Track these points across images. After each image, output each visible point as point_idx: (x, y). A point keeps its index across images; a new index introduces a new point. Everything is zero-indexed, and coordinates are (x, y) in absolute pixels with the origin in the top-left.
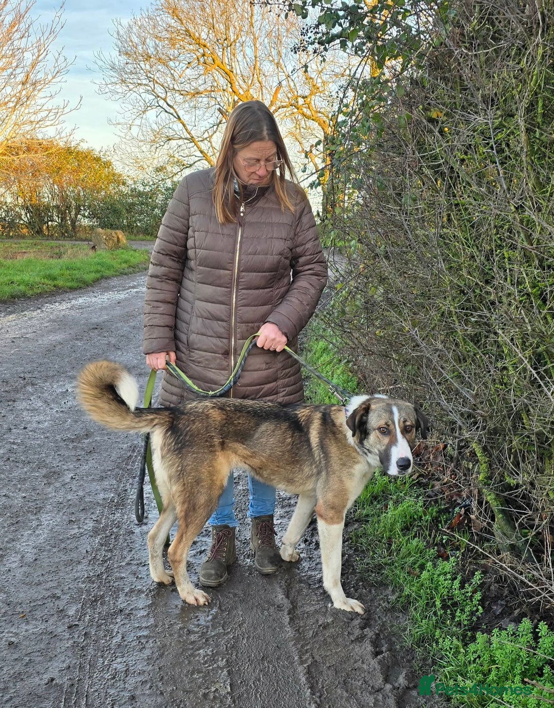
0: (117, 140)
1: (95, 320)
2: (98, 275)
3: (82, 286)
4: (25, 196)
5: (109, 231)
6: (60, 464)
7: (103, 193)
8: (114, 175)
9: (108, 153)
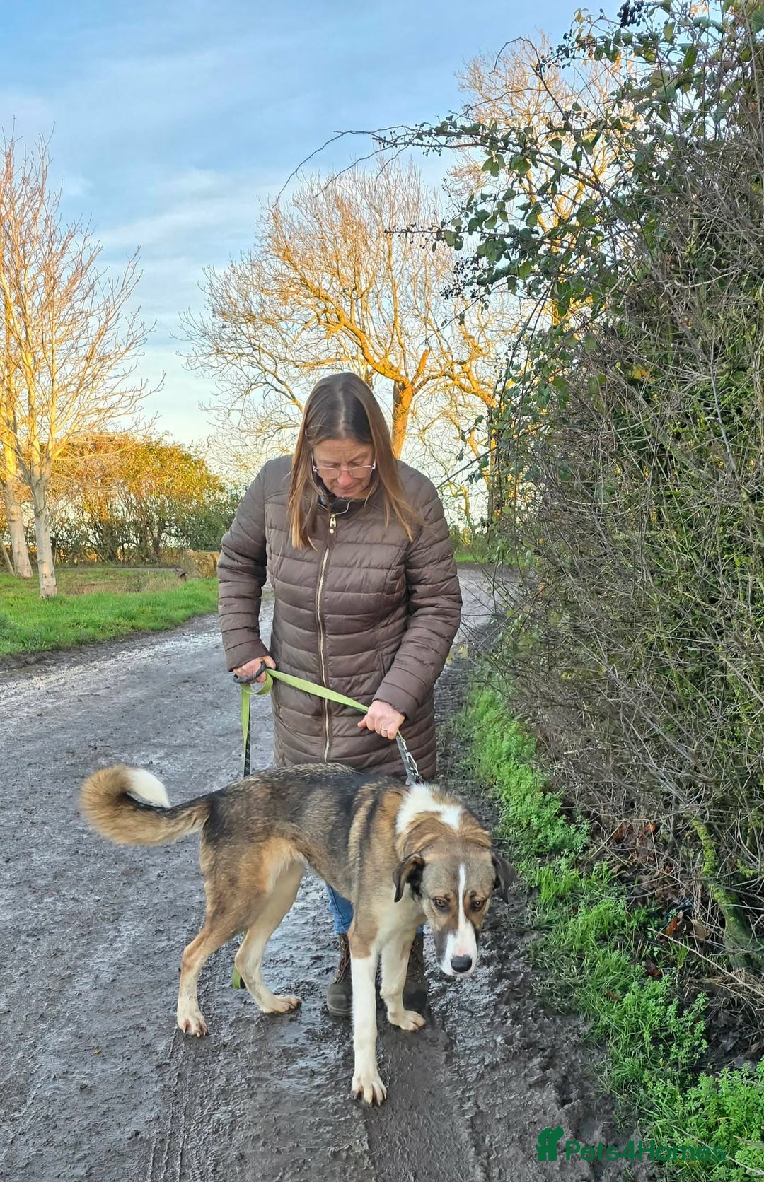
0: (213, 431)
1: (186, 669)
2: (189, 612)
3: (168, 627)
4: (92, 511)
5: (203, 552)
6: (143, 858)
7: (194, 503)
8: (208, 478)
9: (200, 449)
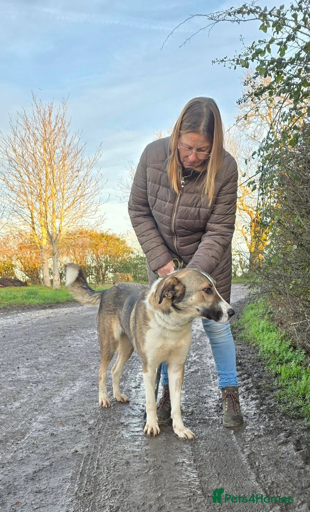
4: (77, 262)
5: (123, 274)
7: (120, 259)
8: (127, 247)
